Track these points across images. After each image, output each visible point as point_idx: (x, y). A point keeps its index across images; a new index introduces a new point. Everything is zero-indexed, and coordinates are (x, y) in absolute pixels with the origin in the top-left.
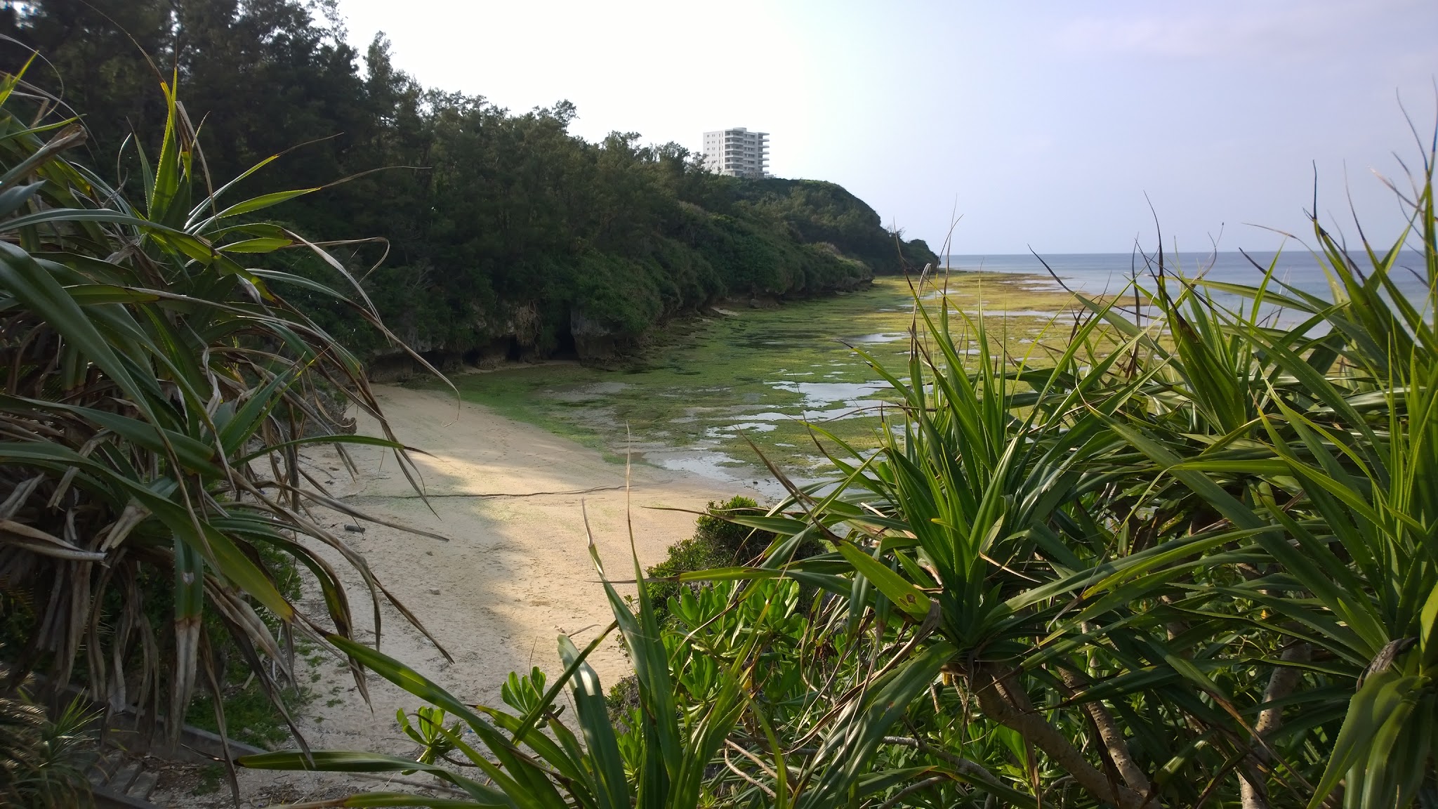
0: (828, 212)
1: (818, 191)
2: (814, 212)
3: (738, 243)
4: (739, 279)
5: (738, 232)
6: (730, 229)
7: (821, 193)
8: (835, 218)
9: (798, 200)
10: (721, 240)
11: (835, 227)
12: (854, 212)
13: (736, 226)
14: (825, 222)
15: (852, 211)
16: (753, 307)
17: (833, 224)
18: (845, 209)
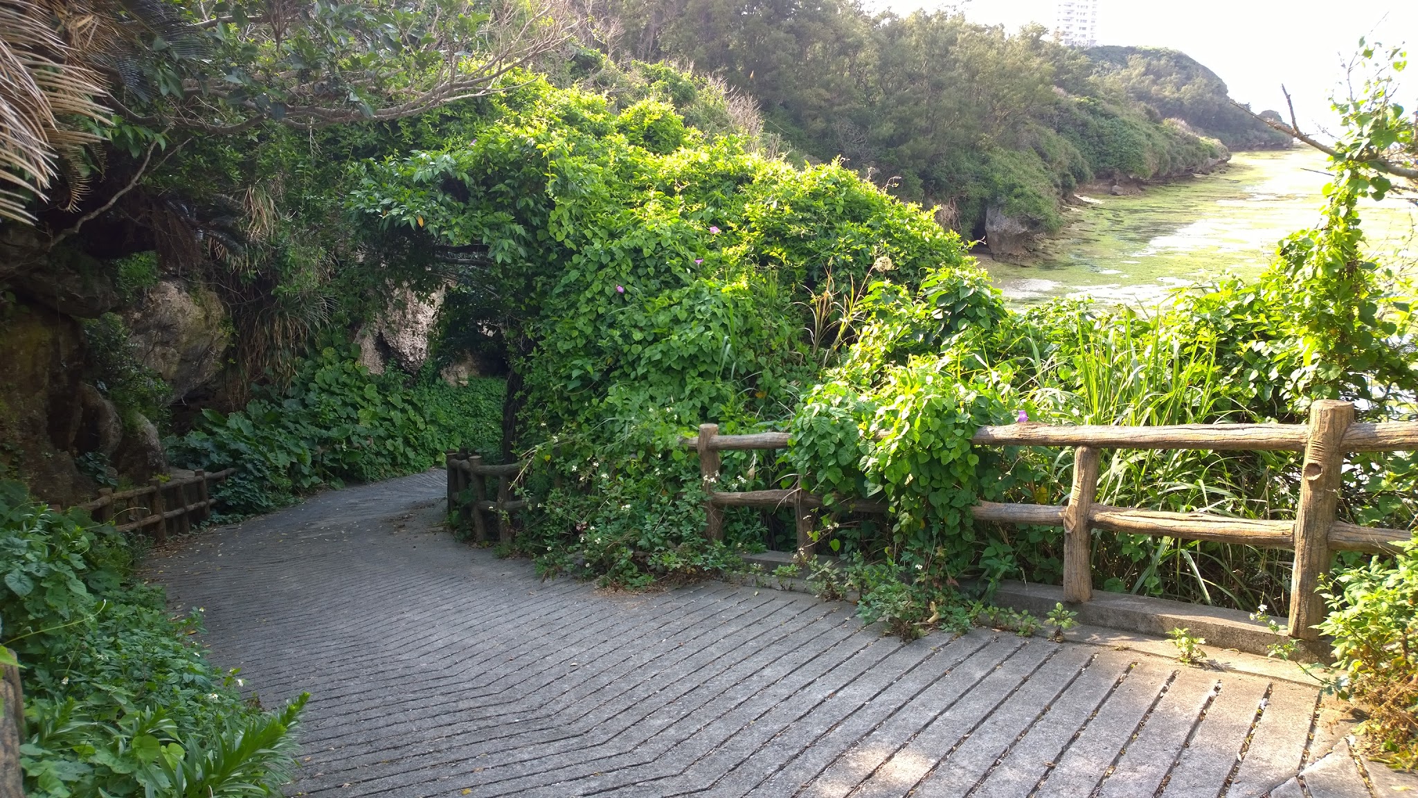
0: (1170, 82)
1: (1159, 59)
2: (1154, 82)
3: (1102, 127)
4: (1101, 165)
5: (1102, 115)
6: (1093, 112)
7: (1162, 62)
8: (1178, 90)
9: (1136, 69)
10: (1085, 124)
11: (1178, 99)
12: (1200, 81)
13: (1099, 109)
14: (1167, 93)
15: (1198, 80)
16: (1115, 194)
17: (1176, 95)
18: (1189, 78)
